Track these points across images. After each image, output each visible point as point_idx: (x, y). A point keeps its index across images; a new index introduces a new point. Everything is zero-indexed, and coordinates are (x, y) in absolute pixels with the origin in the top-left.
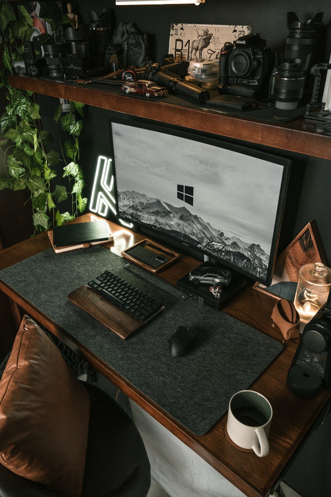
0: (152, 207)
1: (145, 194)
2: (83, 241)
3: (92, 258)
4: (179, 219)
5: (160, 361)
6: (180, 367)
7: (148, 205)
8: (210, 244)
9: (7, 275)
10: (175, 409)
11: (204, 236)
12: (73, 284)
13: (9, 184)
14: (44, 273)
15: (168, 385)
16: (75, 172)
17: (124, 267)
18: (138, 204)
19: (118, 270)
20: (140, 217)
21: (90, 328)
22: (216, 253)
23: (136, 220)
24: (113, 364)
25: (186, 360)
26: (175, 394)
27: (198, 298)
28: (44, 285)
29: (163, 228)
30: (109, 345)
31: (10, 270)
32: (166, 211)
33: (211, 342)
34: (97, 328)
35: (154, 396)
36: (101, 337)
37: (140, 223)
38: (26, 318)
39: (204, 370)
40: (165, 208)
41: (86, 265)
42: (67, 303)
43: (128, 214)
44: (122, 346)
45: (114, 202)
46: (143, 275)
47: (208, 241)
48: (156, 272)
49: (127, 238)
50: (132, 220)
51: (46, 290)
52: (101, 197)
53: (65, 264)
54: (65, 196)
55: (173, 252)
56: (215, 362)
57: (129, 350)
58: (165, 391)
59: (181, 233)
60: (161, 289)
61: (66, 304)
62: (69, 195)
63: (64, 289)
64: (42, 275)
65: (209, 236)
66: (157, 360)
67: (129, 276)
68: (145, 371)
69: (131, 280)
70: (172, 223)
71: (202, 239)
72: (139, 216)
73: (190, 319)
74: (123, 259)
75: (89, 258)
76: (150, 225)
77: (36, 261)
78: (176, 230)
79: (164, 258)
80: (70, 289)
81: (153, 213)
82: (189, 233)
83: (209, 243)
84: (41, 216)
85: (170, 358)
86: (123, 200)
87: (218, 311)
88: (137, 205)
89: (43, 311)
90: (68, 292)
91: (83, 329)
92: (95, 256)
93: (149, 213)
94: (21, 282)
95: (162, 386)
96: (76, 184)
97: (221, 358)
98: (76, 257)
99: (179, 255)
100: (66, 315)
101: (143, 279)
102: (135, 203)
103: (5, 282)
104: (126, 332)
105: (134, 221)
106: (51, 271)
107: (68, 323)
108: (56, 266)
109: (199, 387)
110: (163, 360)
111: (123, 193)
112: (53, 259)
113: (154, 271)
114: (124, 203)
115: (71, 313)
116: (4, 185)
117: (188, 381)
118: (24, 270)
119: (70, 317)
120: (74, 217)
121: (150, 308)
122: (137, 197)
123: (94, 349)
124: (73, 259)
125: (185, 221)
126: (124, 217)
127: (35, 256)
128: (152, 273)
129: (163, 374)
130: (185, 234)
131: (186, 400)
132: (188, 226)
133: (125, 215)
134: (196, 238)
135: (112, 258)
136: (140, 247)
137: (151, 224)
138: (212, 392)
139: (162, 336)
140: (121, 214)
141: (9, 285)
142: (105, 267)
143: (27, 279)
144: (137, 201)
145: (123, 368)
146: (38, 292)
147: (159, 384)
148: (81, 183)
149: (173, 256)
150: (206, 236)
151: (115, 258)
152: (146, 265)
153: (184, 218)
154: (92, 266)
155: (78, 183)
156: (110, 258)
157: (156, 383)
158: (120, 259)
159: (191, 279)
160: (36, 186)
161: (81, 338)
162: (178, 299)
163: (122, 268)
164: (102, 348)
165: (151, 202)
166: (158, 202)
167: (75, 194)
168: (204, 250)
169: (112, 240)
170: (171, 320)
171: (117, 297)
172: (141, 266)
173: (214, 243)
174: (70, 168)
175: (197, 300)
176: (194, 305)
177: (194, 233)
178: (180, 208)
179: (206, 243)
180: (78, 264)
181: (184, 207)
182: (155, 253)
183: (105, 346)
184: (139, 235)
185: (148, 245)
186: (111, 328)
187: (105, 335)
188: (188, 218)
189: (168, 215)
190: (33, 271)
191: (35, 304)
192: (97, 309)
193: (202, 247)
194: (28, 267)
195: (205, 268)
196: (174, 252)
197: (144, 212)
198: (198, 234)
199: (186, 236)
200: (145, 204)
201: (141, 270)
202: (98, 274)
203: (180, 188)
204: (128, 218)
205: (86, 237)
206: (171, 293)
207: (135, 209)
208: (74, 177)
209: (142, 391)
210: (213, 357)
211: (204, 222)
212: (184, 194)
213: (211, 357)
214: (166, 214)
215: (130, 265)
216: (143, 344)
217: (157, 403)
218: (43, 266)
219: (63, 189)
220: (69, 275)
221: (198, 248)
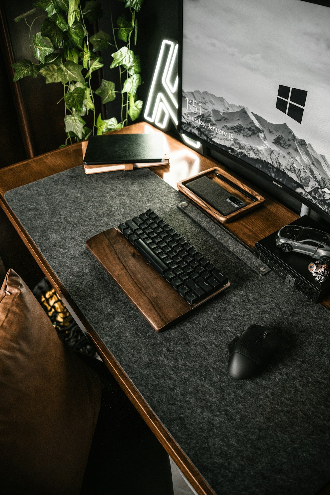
0: (233, 119)
1: (223, 97)
2: (125, 161)
3: (135, 187)
4: (273, 143)
5: (210, 380)
6: (241, 398)
7: (226, 116)
8: (319, 190)
9: (16, 197)
10: (221, 479)
11: (310, 175)
12: (98, 223)
13: (32, 71)
14: (63, 200)
15: (217, 429)
16: (128, 61)
17: (177, 207)
18: (212, 112)
19: (168, 210)
20: (212, 133)
21: (109, 300)
22: (326, 206)
23: (205, 138)
24: (131, 373)
25: (253, 386)
26: (226, 448)
27: (286, 275)
28: (59, 218)
29: (244, 154)
30: (132, 336)
31: (21, 191)
32: (253, 128)
33: (298, 359)
34: (119, 302)
35: (189, 446)
36: (122, 319)
37: (211, 142)
38: (11, 275)
39: (282, 411)
40: (252, 122)
41: (124, 195)
42: (84, 252)
43: (194, 127)
44: (153, 341)
45: (177, 106)
46: (205, 223)
47: (317, 185)
48: (225, 221)
49: (191, 163)
50: (199, 136)
51: (60, 227)
52: (161, 101)
53: (95, 191)
54: (113, 97)
55: (255, 193)
56: (301, 398)
57: (162, 350)
58: (209, 440)
59: (272, 165)
60: (228, 250)
61: (82, 254)
62: (118, 95)
63: (84, 228)
64: (60, 203)
65: (319, 178)
66: (205, 377)
67: (182, 221)
68: (183, 395)
69: (185, 229)
70: (260, 148)
71: (307, 180)
72: (210, 131)
73: (269, 311)
74: (177, 193)
75: (130, 186)
76: (225, 146)
77: (57, 181)
78: (264, 159)
79: (241, 200)
80: (93, 230)
81: (233, 128)
82: (286, 168)
83: (318, 188)
84: (75, 120)
85: (227, 377)
86: (190, 105)
87: (316, 304)
88: (209, 114)
89: (48, 260)
90: (90, 235)
91: (98, 300)
92: (139, 183)
93: (225, 129)
94: (30, 210)
95: (206, 430)
96: (129, 80)
97: (312, 393)
98: (112, 182)
99: (263, 199)
100: (79, 272)
101: (203, 229)
102: (206, 111)
103: (11, 208)
104: (162, 320)
105: (202, 138)
106: (73, 199)
107: (78, 286)
108: (82, 192)
109: (269, 442)
110: (215, 379)
111: (191, 94)
112: (81, 181)
113: (222, 219)
114: (190, 110)
115: (86, 270)
116: (26, 71)
117: (251, 428)
118: (39, 193)
119: (83, 276)
120: (121, 126)
121: (207, 283)
122: (211, 102)
123: (107, 338)
124: (107, 185)
125: (282, 147)
126: (189, 131)
127: (57, 175)
128: (218, 222)
129: (211, 406)
130: (280, 167)
131: (242, 465)
132: (286, 156)
133: (190, 129)
134: (297, 177)
135: (163, 190)
136: (207, 178)
137: (227, 146)
138: (290, 457)
139: (220, 335)
140: (185, 127)
141: (14, 212)
142: (151, 202)
143: (39, 206)
144: (210, 108)
145: (147, 383)
146: (48, 228)
147: (201, 425)
148: (137, 80)
149: (253, 198)
150: (315, 178)
151: (167, 191)
152: (211, 208)
153: (281, 141)
154: (131, 198)
155: (132, 78)
156: (160, 190)
157: (197, 421)
158: (175, 192)
159: (279, 244)
160: (70, 75)
161: (93, 315)
162: (254, 271)
163: (175, 207)
164: (120, 338)
165: (231, 111)
166: (243, 113)
167: (125, 94)
168: (306, 198)
169: (167, 163)
170: (237, 306)
171: (158, 255)
172: (203, 207)
173: (325, 190)
174: (121, 55)
175: (284, 279)
176: (279, 286)
177: (294, 168)
178: (277, 125)
179: (313, 189)
180: (113, 193)
181: (285, 124)
182: (227, 191)
183: (126, 337)
184: (208, 161)
185: (218, 176)
186: (141, 306)
187: (130, 317)
188: (288, 143)
189: (256, 135)
190: (50, 195)
191: (40, 247)
192: (125, 270)
193: (304, 193)
194: (46, 189)
195: (304, 228)
196: (257, 193)
197: (218, 126)
198: (302, 171)
199: (280, 172)
200: (221, 114)
201: (202, 215)
202: (137, 212)
203: (283, 90)
204: (194, 133)
205: (130, 155)
206: (244, 260)
207: (206, 120)
208: (127, 70)
209: (171, 432)
210: (300, 388)
211: (316, 154)
212: (289, 101)
213: (296, 387)
214: (254, 132)
215: (187, 204)
216: (187, 344)
217: (193, 462)
218: (64, 191)
219: (111, 86)
220: (97, 208)
221: (297, 193)
